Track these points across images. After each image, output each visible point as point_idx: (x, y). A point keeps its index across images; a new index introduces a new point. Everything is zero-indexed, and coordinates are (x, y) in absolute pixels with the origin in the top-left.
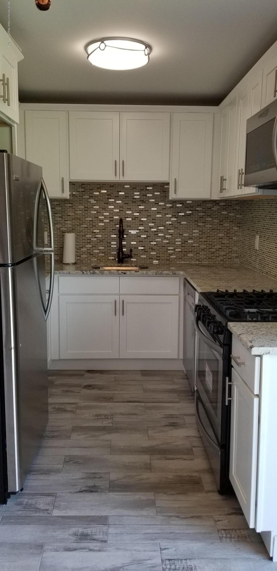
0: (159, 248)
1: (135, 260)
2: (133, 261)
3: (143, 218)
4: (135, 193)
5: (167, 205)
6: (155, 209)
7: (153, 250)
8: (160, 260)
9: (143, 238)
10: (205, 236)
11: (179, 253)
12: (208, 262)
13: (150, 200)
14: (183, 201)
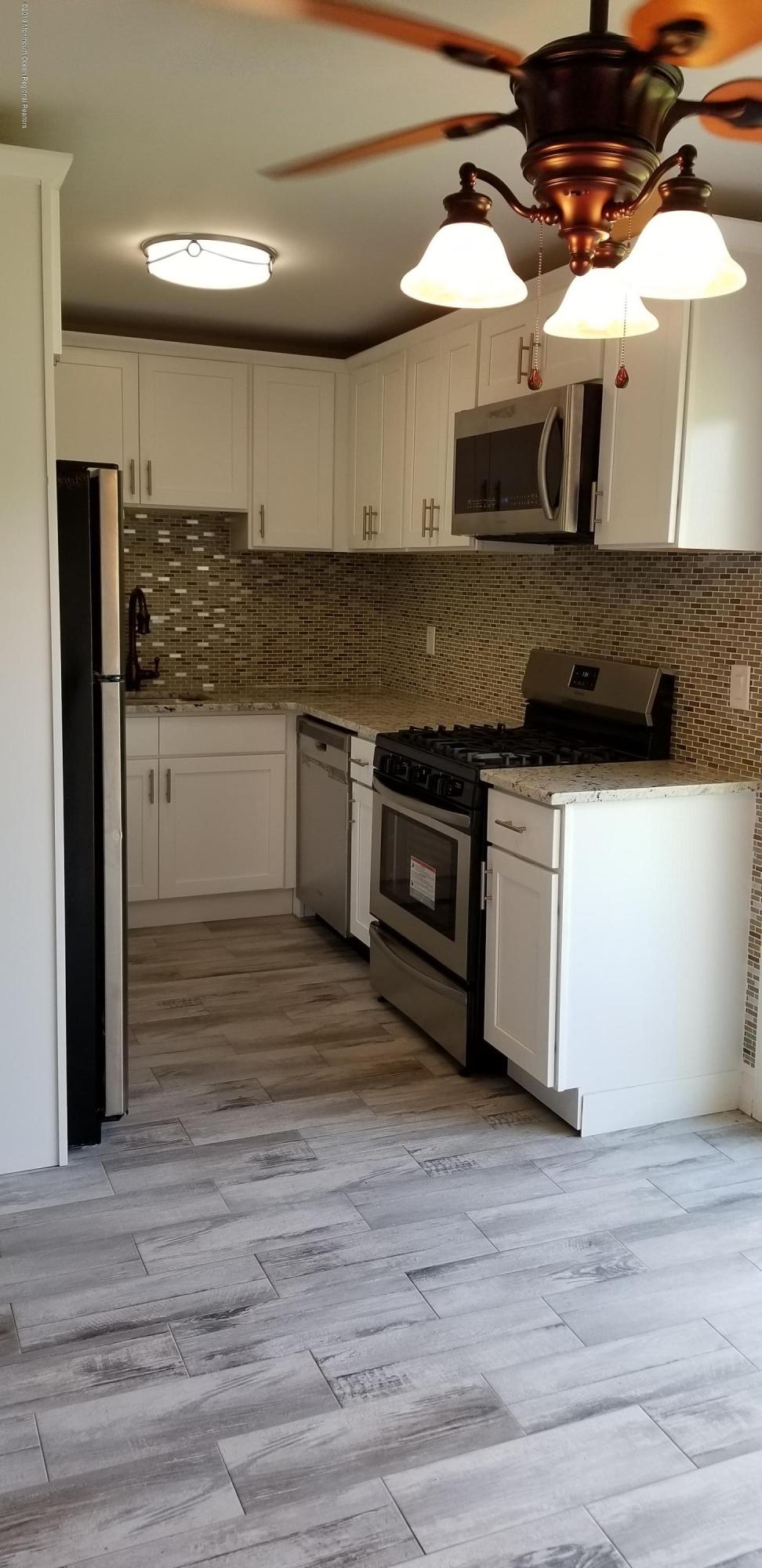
0: (216, 656)
1: (162, 682)
2: (157, 685)
3: (178, 588)
4: (161, 532)
5: (232, 561)
6: (206, 568)
7: (203, 660)
8: (217, 682)
9: (179, 632)
10: (312, 629)
11: (258, 666)
12: (320, 683)
13: (195, 549)
14: (264, 552)
